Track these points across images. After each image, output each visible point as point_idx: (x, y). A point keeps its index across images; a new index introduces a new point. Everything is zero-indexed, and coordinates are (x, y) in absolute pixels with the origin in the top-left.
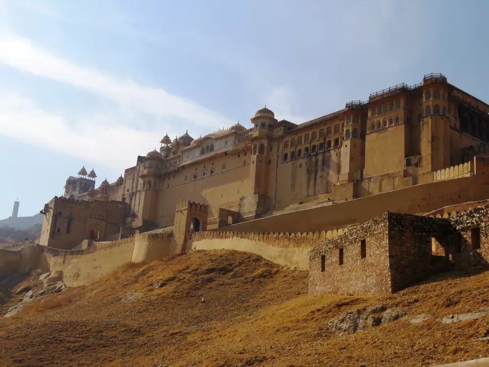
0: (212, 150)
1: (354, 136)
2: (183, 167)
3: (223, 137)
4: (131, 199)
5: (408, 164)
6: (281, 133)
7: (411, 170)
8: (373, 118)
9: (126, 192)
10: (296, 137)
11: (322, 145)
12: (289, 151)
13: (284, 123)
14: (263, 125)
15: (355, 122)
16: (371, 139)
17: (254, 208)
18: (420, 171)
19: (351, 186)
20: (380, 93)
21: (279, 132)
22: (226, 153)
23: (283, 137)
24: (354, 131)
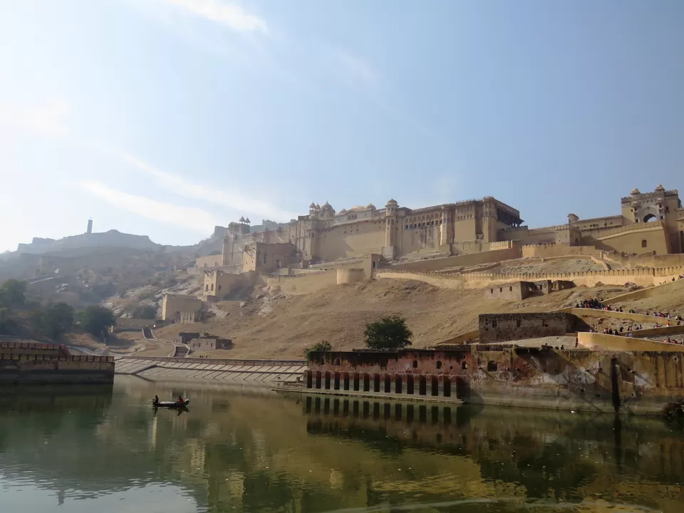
0: (356, 218)
1: (448, 221)
2: (337, 226)
3: (362, 211)
4: (296, 242)
5: (477, 238)
6: (404, 215)
7: (478, 240)
8: (458, 213)
9: (291, 237)
10: (413, 217)
11: (428, 224)
12: (409, 224)
13: (405, 209)
14: (393, 209)
15: (448, 214)
16: (457, 224)
17: (392, 254)
18: (483, 241)
19: (449, 246)
20: (462, 201)
21: (402, 213)
22: (367, 221)
23: (405, 217)
24: (448, 219)
